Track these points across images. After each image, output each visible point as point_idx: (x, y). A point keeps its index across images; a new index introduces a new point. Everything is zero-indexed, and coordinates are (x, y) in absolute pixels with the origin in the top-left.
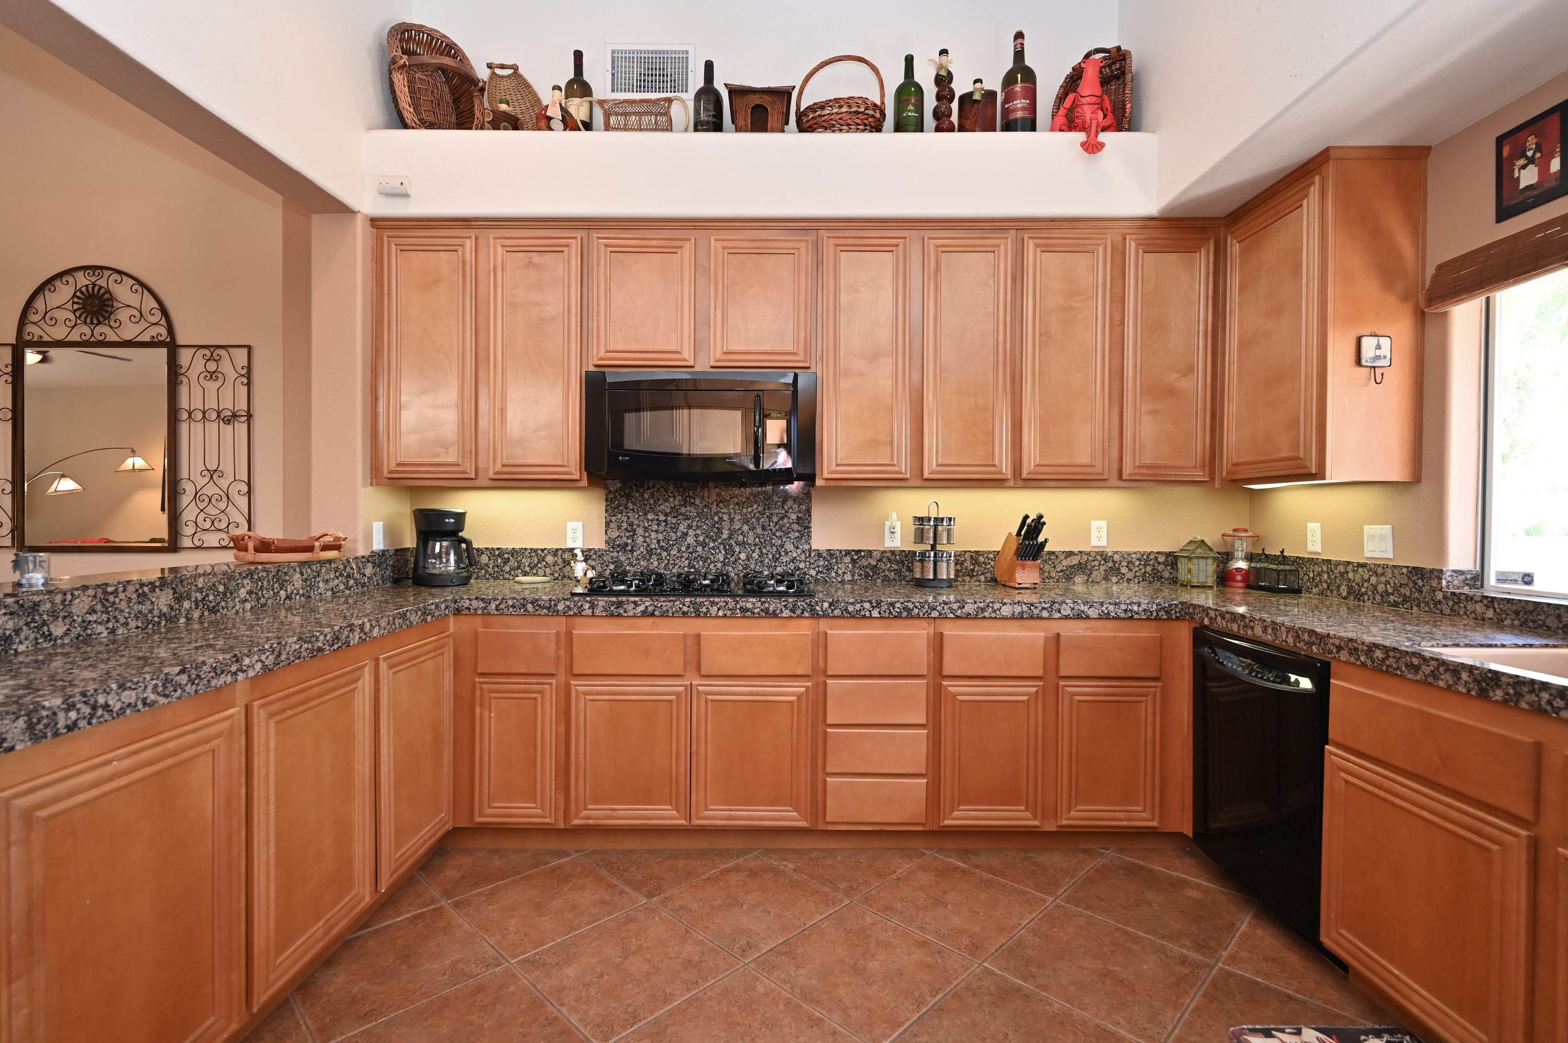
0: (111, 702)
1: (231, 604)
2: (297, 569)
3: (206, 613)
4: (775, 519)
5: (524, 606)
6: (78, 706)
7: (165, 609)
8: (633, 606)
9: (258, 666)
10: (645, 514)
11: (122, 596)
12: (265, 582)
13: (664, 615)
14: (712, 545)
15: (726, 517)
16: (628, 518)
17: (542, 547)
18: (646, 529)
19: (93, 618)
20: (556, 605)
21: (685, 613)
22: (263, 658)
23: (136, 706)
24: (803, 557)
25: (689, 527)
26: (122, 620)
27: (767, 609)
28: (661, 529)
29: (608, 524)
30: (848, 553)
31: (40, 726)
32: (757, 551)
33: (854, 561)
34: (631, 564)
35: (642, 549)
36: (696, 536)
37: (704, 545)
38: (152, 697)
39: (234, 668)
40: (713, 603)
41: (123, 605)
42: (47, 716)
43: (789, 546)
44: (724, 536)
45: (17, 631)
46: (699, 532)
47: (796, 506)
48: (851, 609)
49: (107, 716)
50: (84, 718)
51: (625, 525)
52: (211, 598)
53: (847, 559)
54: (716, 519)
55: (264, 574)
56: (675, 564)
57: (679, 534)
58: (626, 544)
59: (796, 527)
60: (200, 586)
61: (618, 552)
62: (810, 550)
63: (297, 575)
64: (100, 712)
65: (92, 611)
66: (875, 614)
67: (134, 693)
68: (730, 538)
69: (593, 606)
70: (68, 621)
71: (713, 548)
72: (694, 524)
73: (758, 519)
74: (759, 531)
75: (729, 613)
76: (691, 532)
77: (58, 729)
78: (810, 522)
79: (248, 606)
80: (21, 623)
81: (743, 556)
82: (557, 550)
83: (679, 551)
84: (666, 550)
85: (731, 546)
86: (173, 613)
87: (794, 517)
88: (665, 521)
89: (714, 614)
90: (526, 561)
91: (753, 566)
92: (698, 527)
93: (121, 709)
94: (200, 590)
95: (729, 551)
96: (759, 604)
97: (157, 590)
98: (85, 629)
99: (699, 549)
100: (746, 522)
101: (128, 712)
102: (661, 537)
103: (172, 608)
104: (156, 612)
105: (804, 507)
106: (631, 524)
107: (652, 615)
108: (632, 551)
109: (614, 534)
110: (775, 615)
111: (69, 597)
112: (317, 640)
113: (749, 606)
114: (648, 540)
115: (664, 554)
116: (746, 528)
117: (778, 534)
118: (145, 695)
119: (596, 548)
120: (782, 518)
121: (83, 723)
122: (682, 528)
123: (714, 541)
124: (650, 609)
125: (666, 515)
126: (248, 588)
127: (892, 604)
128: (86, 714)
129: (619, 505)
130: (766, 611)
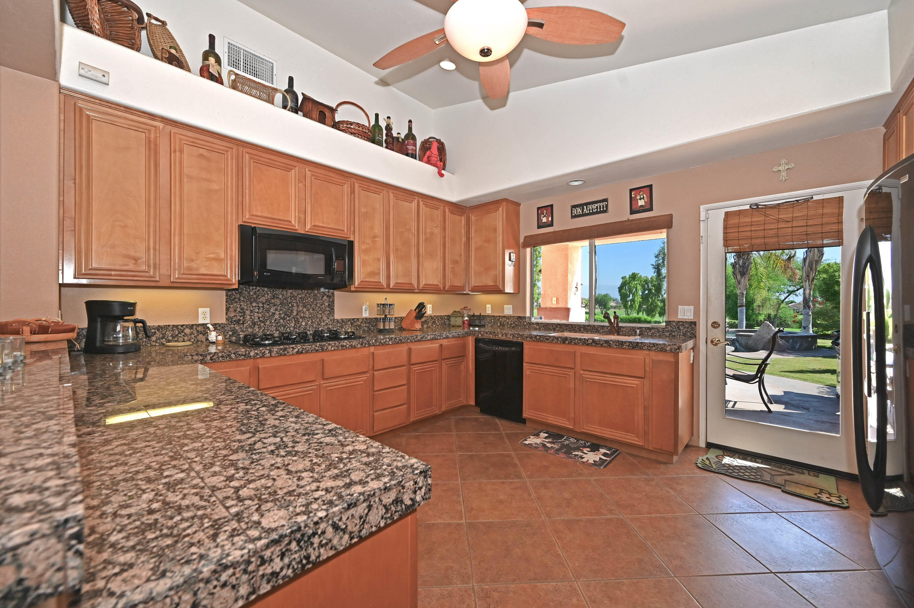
4: (318, 305)
10: (251, 303)
14: (288, 319)
15: (295, 305)
16: (241, 305)
17: (182, 324)
18: (251, 311)
24: (331, 323)
25: (276, 310)
28: (260, 311)
29: (227, 309)
30: (349, 320)
32: (310, 321)
33: (352, 324)
34: (242, 331)
35: (249, 322)
36: (280, 314)
37: (284, 319)
43: (325, 318)
44: (294, 314)
46: (281, 312)
47: (328, 299)
51: (239, 309)
53: (349, 323)
54: (290, 305)
56: (268, 330)
57: (270, 313)
58: (240, 320)
59: (328, 309)
61: (234, 325)
62: (334, 319)
68: (297, 315)
71: (289, 320)
72: (279, 308)
73: (311, 305)
74: (311, 311)
76: (277, 313)
78: (334, 306)
81: (304, 324)
82: (193, 325)
83: (270, 323)
84: (263, 322)
85: (297, 319)
87: (327, 304)
88: (263, 307)
90: (169, 334)
91: (308, 328)
92: (281, 310)
95: (297, 321)
99: (282, 321)
100: (305, 306)
102: (260, 315)
105: (331, 300)
106: (243, 309)
108: (243, 324)
109: (232, 314)
114: (252, 317)
115: (262, 324)
116: (305, 310)
117: (320, 312)
119: (220, 322)
120: (322, 305)
122: (272, 310)
123: (289, 317)
125: (263, 304)
129: (235, 298)
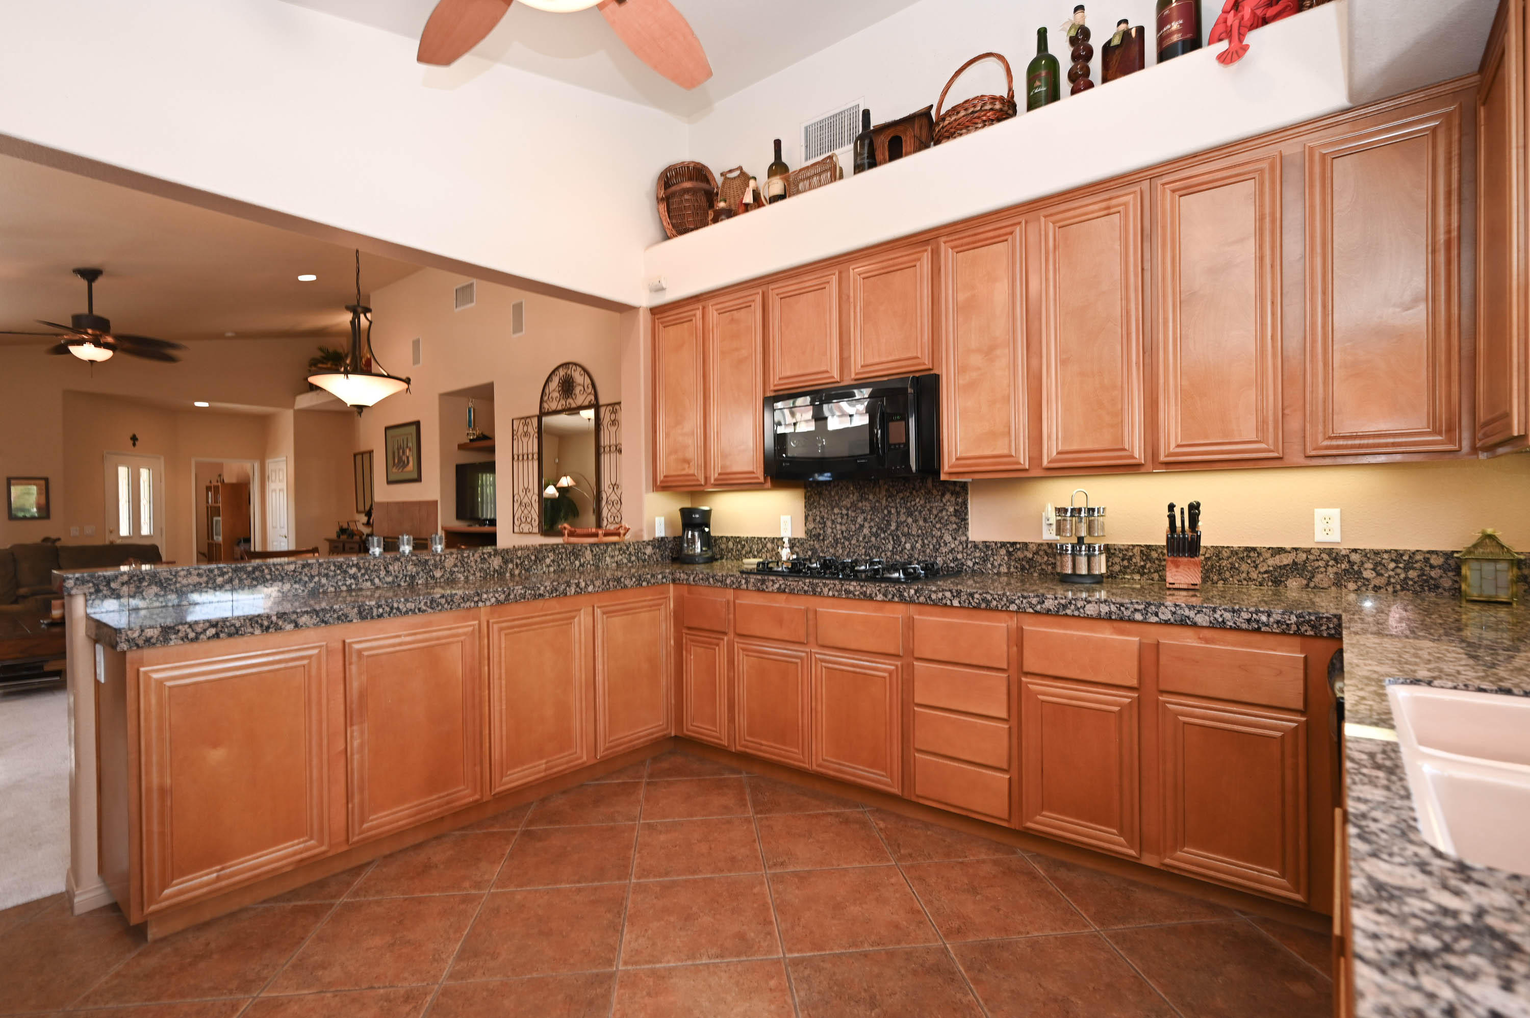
1: (539, 567)
2: (588, 548)
3: (523, 572)
4: (935, 512)
5: (708, 579)
7: (497, 568)
8: (771, 583)
9: (493, 600)
10: (833, 509)
11: (472, 559)
12: (564, 556)
13: (792, 592)
14: (882, 535)
15: (893, 511)
16: (821, 512)
18: (833, 522)
19: (456, 569)
20: (726, 580)
21: (806, 592)
22: (497, 595)
24: (960, 548)
25: (865, 520)
26: (472, 572)
27: (865, 592)
28: (844, 521)
29: (806, 518)
30: (1003, 544)
32: (920, 542)
33: (1009, 554)
34: (822, 551)
35: (830, 539)
36: (871, 527)
37: (876, 535)
38: (424, 608)
39: (476, 599)
40: (825, 585)
41: (473, 564)
43: (948, 538)
44: (893, 528)
45: (418, 573)
46: (872, 524)
47: (953, 499)
48: (934, 596)
51: (818, 518)
52: (526, 563)
53: (1003, 552)
54: (886, 512)
55: (563, 550)
56: (854, 552)
57: (857, 526)
58: (819, 534)
59: (953, 519)
60: (519, 555)
61: (814, 541)
62: (967, 541)
63: (589, 552)
64: (395, 611)
65: (455, 565)
66: (956, 603)
67: (413, 605)
68: (897, 529)
69: (747, 582)
70: (443, 570)
71: (884, 539)
72: (869, 517)
73: (920, 512)
74: (921, 523)
75: (836, 594)
76: (866, 525)
78: (966, 514)
79: (552, 569)
80: (420, 569)
81: (908, 546)
82: (774, 538)
83: (858, 541)
84: (848, 539)
85: (898, 536)
86: (502, 570)
87: (951, 509)
88: (847, 515)
89: (826, 594)
90: (755, 547)
91: (916, 556)
92: (872, 520)
94: (520, 558)
95: (897, 541)
96: (858, 588)
97: (492, 557)
98: (452, 575)
99: (873, 539)
100: (910, 514)
101: (410, 613)
102: (844, 528)
103: (501, 567)
104: (492, 569)
105: (960, 500)
106: (822, 518)
107: (784, 591)
108: (823, 540)
109: (811, 526)
110: (871, 598)
111: (443, 558)
112: (539, 589)
113: (852, 588)
114: (834, 531)
115: (847, 543)
116: (910, 520)
117: (938, 526)
119: (799, 537)
120: (941, 511)
121: (386, 615)
122: (860, 520)
123: (884, 532)
124: (783, 586)
125: (848, 510)
126: (552, 558)
127: (972, 595)
129: (814, 501)
130: (864, 594)
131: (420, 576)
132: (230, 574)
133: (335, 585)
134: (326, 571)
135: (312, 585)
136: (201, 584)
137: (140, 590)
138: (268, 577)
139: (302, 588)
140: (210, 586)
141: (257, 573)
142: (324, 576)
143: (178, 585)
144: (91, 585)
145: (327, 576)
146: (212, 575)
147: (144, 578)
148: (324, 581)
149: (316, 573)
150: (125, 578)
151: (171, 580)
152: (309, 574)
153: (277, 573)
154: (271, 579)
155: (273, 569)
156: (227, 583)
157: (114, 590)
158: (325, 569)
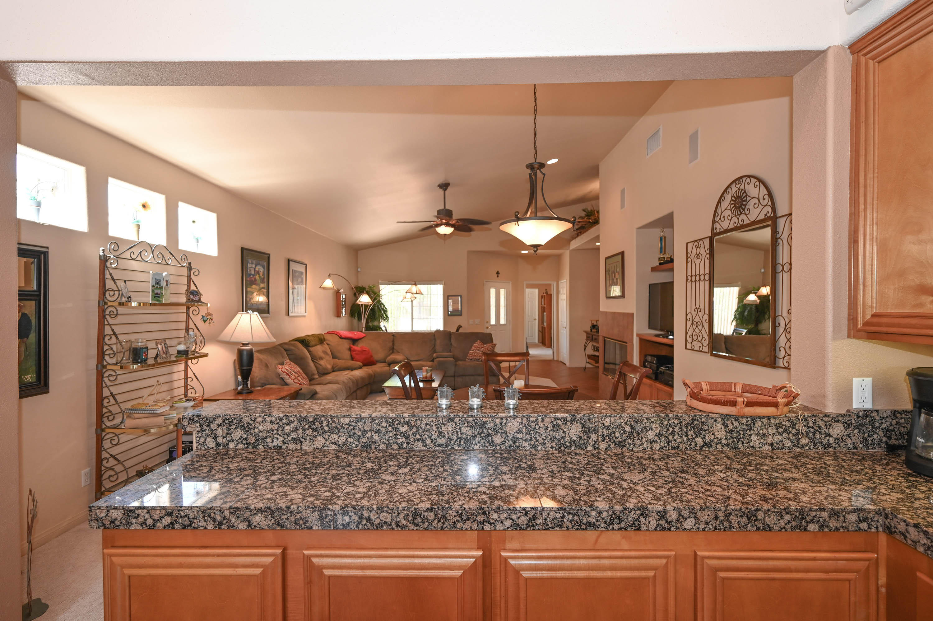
0: (372, 517)
1: (637, 442)
2: (719, 420)
3: (612, 446)
6: (350, 514)
7: (575, 438)
11: (541, 424)
12: (677, 429)
19: (520, 436)
23: (391, 525)
26: (541, 441)
31: (327, 520)
41: (542, 431)
42: (331, 515)
45: (474, 437)
49: (369, 526)
50: (354, 523)
52: (617, 435)
55: (676, 422)
60: (606, 424)
63: (719, 426)
65: (520, 431)
70: (504, 435)
77: (337, 525)
79: (657, 446)
80: (476, 433)
86: (582, 442)
93: (379, 524)
94: (608, 428)
97: (569, 424)
98: (515, 442)
103: (581, 438)
104: (567, 439)
111: (504, 421)
118: (398, 519)
126: (657, 431)
128: (355, 521)
131: (477, 440)
132: (295, 424)
133: (387, 442)
134: (378, 427)
135: (365, 440)
136: (273, 431)
137: (230, 432)
138: (326, 428)
139: (356, 443)
140: (280, 433)
141: (317, 424)
142: (376, 432)
143: (256, 430)
144: (198, 424)
145: (378, 431)
146: (281, 423)
147: (232, 422)
148: (376, 437)
149: (369, 428)
150: (220, 421)
151: (251, 425)
152: (362, 429)
153: (334, 425)
154: (329, 431)
155: (331, 422)
156: (293, 431)
157: (213, 430)
158: (377, 425)
